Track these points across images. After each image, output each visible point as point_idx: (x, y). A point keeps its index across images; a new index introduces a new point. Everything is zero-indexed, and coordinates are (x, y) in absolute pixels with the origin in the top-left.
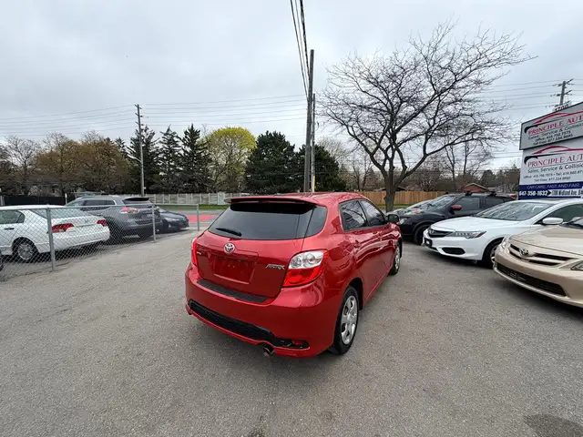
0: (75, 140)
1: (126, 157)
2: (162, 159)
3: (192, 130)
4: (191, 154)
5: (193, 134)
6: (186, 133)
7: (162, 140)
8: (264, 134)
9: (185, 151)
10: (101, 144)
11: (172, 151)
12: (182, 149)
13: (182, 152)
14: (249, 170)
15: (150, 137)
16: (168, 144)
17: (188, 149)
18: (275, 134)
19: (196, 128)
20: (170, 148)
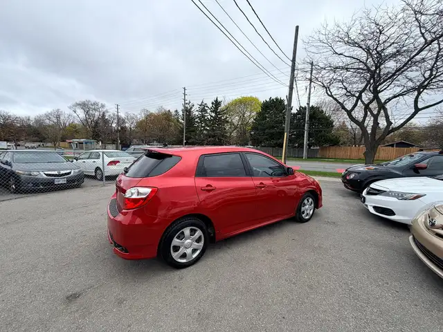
0: (153, 112)
1: (178, 121)
2: (197, 122)
3: (216, 101)
4: (215, 118)
5: (217, 103)
6: (213, 103)
7: (198, 109)
8: (268, 100)
9: (211, 116)
10: (165, 114)
11: (203, 116)
12: (209, 115)
13: (209, 117)
14: (254, 128)
15: (191, 108)
16: (202, 111)
17: (213, 115)
18: (277, 99)
19: (219, 100)
20: (202, 114)
